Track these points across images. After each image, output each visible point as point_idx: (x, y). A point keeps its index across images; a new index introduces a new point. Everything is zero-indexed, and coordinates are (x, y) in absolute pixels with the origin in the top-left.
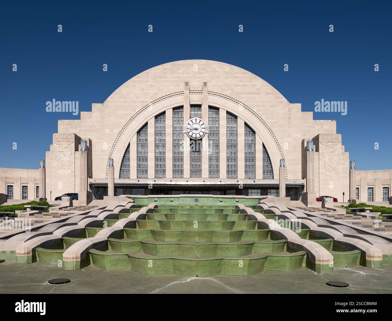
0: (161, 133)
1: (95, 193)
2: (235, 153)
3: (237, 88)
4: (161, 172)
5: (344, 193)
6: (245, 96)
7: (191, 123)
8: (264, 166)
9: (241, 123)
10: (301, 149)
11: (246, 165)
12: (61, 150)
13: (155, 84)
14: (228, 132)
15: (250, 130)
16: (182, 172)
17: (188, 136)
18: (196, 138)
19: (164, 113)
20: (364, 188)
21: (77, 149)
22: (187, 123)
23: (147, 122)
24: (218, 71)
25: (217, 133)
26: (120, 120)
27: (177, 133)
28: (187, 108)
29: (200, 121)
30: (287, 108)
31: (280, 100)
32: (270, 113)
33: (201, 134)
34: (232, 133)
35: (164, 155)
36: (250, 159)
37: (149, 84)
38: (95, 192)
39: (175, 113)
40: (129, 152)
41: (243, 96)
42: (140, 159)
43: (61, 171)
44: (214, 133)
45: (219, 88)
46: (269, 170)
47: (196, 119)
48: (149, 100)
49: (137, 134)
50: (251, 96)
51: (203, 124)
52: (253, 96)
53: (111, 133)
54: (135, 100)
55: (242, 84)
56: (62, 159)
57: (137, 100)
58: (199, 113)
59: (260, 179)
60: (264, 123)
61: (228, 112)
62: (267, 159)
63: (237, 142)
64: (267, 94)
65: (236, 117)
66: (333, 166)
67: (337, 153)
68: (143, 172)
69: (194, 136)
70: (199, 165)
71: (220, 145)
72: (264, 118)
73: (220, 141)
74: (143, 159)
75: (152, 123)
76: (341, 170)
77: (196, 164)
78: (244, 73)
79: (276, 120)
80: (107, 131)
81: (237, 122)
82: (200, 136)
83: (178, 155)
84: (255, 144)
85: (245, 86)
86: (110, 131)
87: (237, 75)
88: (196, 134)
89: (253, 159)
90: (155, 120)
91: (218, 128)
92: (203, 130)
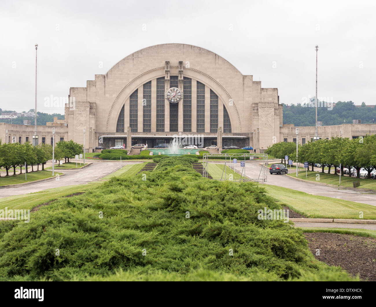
2: (203, 111)
3: (205, 64)
6: (210, 70)
8: (224, 121)
9: (207, 90)
11: (211, 121)
12: (80, 113)
13: (144, 61)
14: (198, 96)
16: (163, 126)
19: (150, 82)
22: (168, 91)
23: (138, 89)
25: (189, 97)
26: (117, 88)
27: (160, 96)
29: (177, 90)
32: (229, 83)
34: (201, 97)
35: (150, 113)
36: (214, 116)
37: (139, 61)
42: (131, 116)
43: (79, 127)
45: (191, 64)
46: (228, 124)
47: (174, 89)
48: (139, 73)
49: (130, 98)
51: (180, 92)
52: (216, 70)
56: (80, 119)
57: (130, 73)
60: (224, 90)
62: (227, 116)
63: (204, 104)
64: (227, 69)
66: (268, 124)
67: (271, 115)
68: (134, 126)
69: (173, 100)
71: (192, 106)
73: (192, 103)
74: (134, 116)
75: (141, 89)
79: (233, 88)
80: (107, 96)
81: (204, 89)
82: (177, 101)
83: (160, 113)
84: (218, 105)
85: (211, 63)
86: (110, 96)
89: (217, 116)
90: (144, 88)
91: (190, 93)
92: (179, 97)
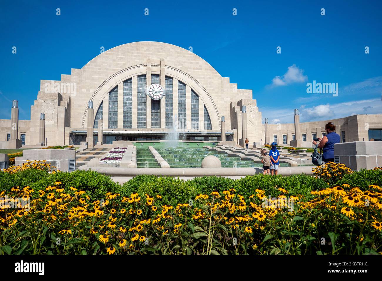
0: (128, 94)
1: (75, 140)
2: (184, 110)
3: (185, 64)
4: (128, 124)
5: (261, 139)
6: (191, 70)
7: (152, 88)
8: (204, 120)
9: (188, 89)
10: (230, 109)
11: (192, 120)
12: (46, 104)
13: (124, 57)
14: (179, 95)
15: (195, 94)
16: (144, 124)
17: (150, 97)
18: (156, 99)
19: (131, 79)
20: (271, 136)
21: (59, 105)
22: (150, 88)
23: (118, 85)
24: (171, 51)
25: (171, 96)
26: (95, 83)
28: (149, 76)
29: (159, 86)
30: (220, 80)
31: (215, 74)
32: (209, 83)
33: (160, 96)
34: (182, 96)
35: (130, 110)
36: (195, 115)
37: (119, 56)
39: (139, 80)
40: (102, 108)
41: (190, 70)
42: (111, 113)
44: (169, 95)
45: (173, 63)
46: (208, 123)
47: (156, 85)
48: (119, 69)
49: (109, 94)
50: (195, 70)
51: (162, 89)
52: (197, 70)
54: (108, 68)
55: (189, 61)
56: (47, 112)
57: (110, 68)
58: (158, 81)
59: (202, 129)
60: (205, 90)
61: (179, 81)
62: (207, 115)
63: (186, 102)
64: (207, 69)
65: (185, 85)
66: (251, 121)
67: (254, 112)
68: (113, 123)
69: (155, 97)
70: (158, 118)
71: (174, 104)
72: (205, 86)
73: (174, 101)
74: (113, 113)
75: (121, 86)
76: (257, 124)
77: (155, 118)
79: (213, 88)
80: (84, 90)
81: (185, 88)
82: (159, 97)
83: (142, 111)
84: (198, 104)
85: (191, 63)
86: (87, 91)
87: (185, 55)
88: (156, 97)
89: (197, 115)
90: (124, 84)
91: (172, 91)
92: (162, 93)
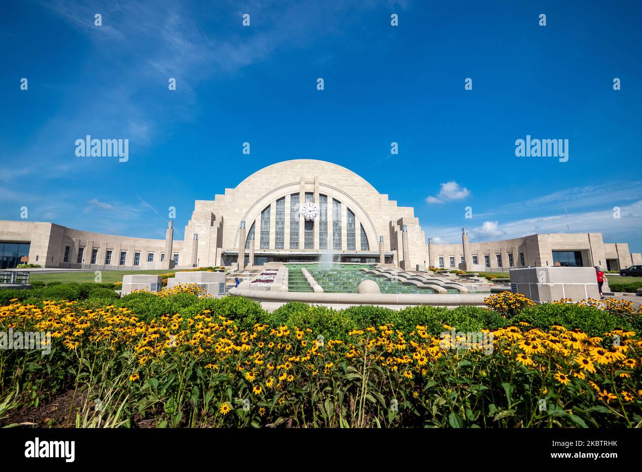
0: (280, 213)
1: (226, 261)
2: (339, 229)
3: (341, 181)
4: (280, 244)
5: (425, 262)
6: (346, 187)
7: (306, 206)
8: (361, 240)
9: (344, 208)
10: (389, 228)
11: (348, 240)
12: (199, 225)
13: (277, 175)
14: (334, 214)
15: (351, 213)
16: (297, 244)
17: (303, 216)
19: (284, 198)
20: (436, 257)
21: (212, 225)
22: (303, 206)
24: (326, 169)
25: (325, 215)
26: (248, 203)
27: (294, 213)
28: (302, 195)
29: (313, 205)
30: (378, 198)
31: (373, 191)
32: (366, 201)
34: (337, 214)
35: (283, 230)
36: (351, 235)
37: (273, 175)
38: (226, 259)
39: (292, 198)
40: (254, 228)
42: (263, 233)
45: (327, 181)
46: (366, 244)
47: (310, 204)
48: (273, 187)
49: (262, 214)
51: (316, 207)
52: (352, 187)
53: (240, 212)
54: (261, 187)
55: (344, 178)
56: (200, 232)
57: (263, 187)
58: (311, 199)
59: (358, 250)
60: (361, 208)
62: (364, 236)
63: (341, 221)
64: (363, 186)
65: (340, 202)
66: (413, 241)
67: (416, 232)
68: (265, 244)
69: (308, 216)
70: (311, 238)
71: (328, 224)
72: (361, 204)
73: (328, 220)
74: (265, 233)
75: (274, 205)
77: (309, 238)
78: (346, 171)
79: (370, 206)
80: (237, 210)
81: (341, 206)
82: (313, 216)
83: (294, 230)
84: (355, 224)
87: (341, 172)
89: (354, 235)
90: (277, 203)
91: (326, 210)
92: (315, 212)
